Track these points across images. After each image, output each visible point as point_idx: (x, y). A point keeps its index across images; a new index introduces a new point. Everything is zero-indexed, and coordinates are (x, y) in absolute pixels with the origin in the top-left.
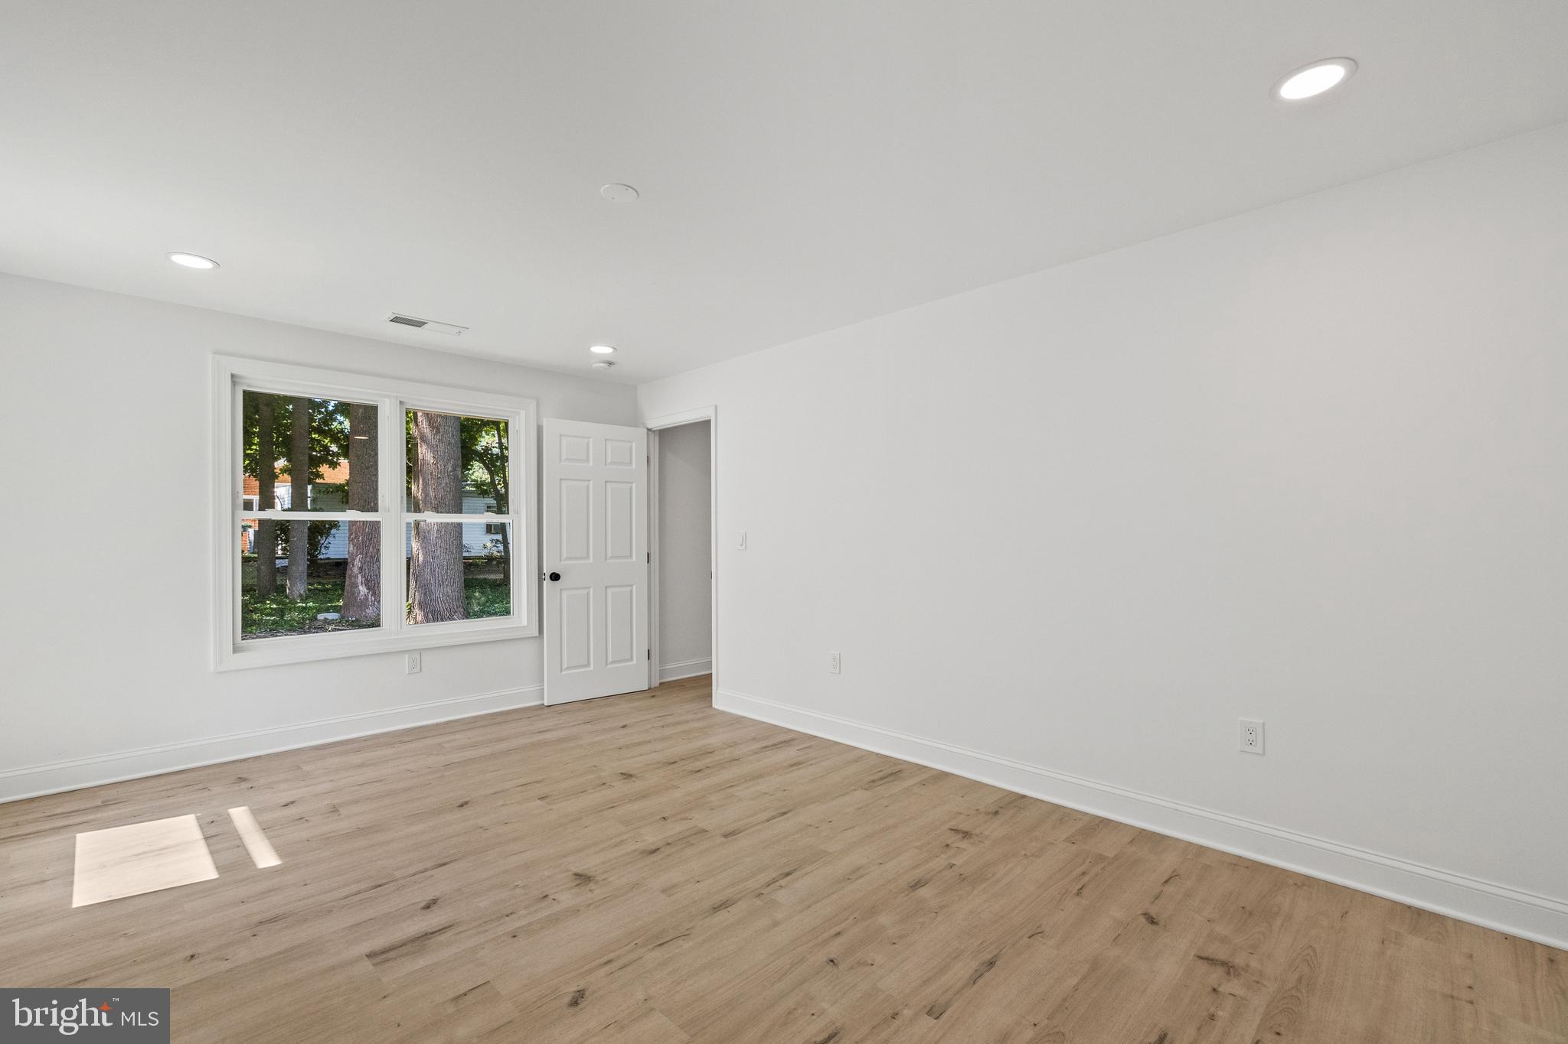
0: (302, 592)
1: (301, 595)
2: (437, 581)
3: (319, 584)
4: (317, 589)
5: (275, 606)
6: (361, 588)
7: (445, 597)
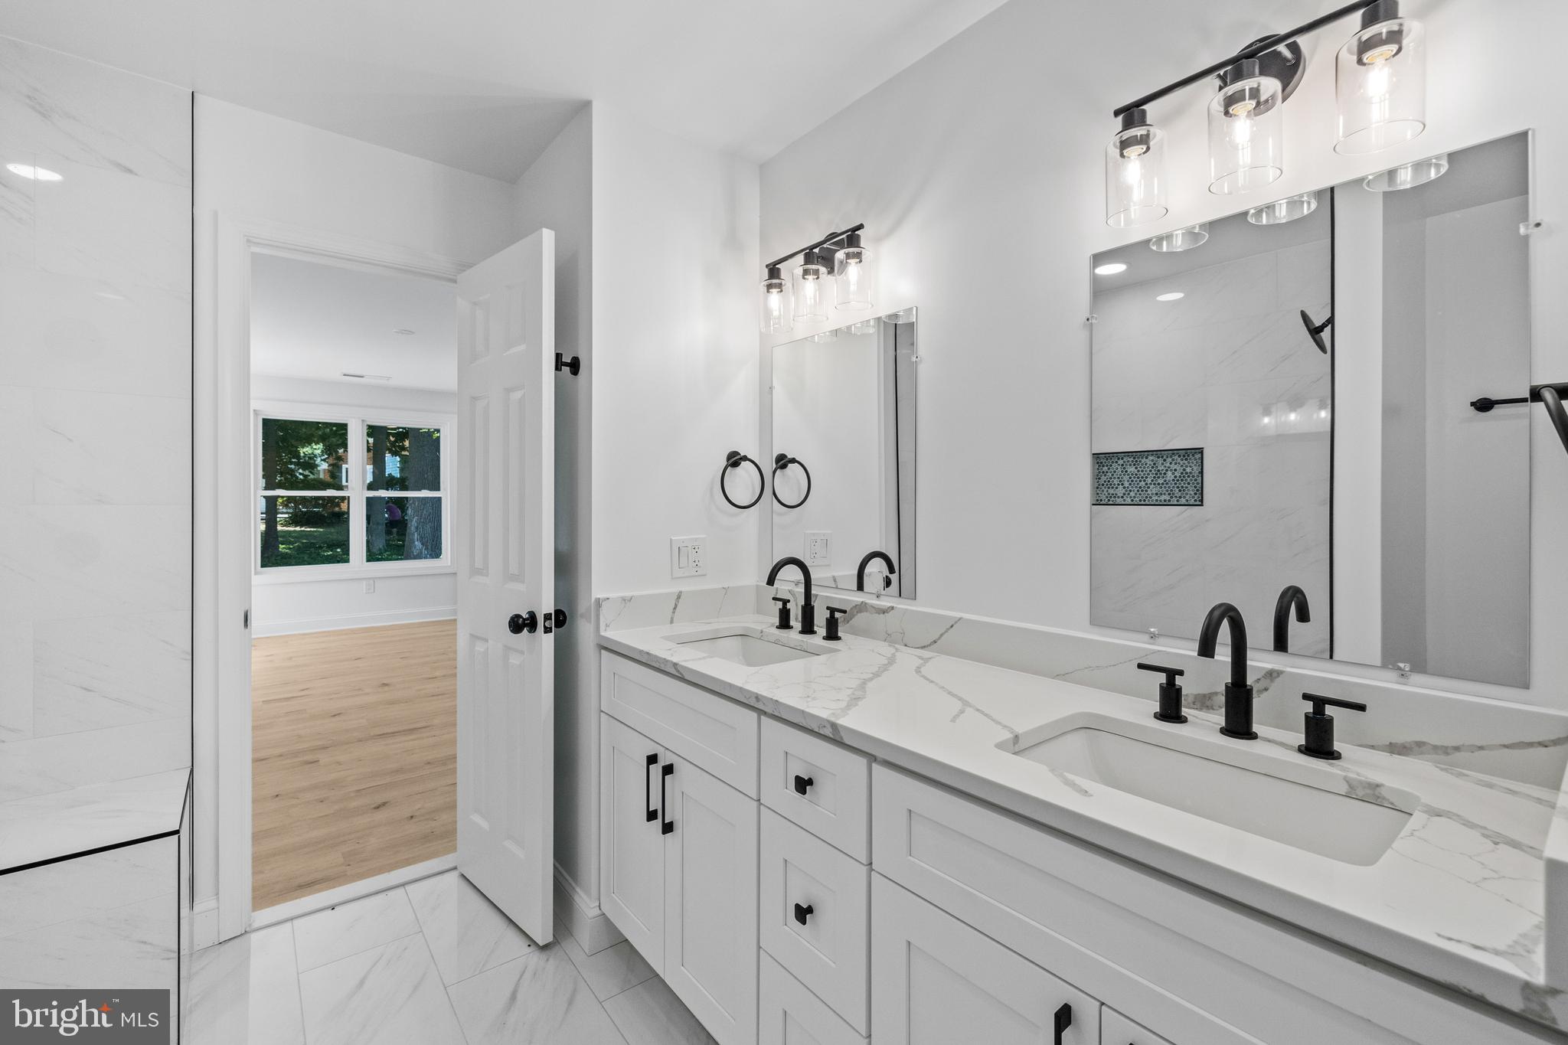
0: (381, 546)
1: (380, 549)
6: (416, 543)
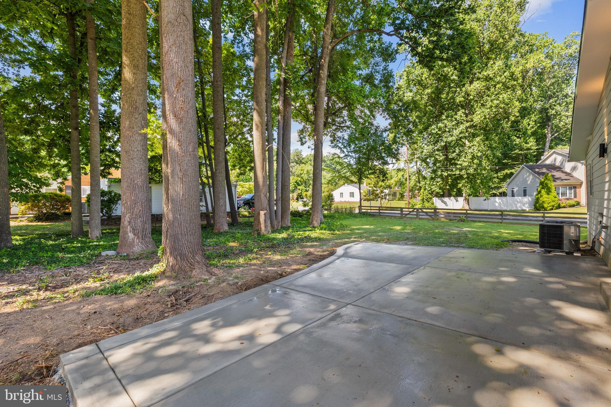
2: (183, 232)
3: (109, 229)
4: (108, 233)
5: (79, 245)
7: (189, 244)
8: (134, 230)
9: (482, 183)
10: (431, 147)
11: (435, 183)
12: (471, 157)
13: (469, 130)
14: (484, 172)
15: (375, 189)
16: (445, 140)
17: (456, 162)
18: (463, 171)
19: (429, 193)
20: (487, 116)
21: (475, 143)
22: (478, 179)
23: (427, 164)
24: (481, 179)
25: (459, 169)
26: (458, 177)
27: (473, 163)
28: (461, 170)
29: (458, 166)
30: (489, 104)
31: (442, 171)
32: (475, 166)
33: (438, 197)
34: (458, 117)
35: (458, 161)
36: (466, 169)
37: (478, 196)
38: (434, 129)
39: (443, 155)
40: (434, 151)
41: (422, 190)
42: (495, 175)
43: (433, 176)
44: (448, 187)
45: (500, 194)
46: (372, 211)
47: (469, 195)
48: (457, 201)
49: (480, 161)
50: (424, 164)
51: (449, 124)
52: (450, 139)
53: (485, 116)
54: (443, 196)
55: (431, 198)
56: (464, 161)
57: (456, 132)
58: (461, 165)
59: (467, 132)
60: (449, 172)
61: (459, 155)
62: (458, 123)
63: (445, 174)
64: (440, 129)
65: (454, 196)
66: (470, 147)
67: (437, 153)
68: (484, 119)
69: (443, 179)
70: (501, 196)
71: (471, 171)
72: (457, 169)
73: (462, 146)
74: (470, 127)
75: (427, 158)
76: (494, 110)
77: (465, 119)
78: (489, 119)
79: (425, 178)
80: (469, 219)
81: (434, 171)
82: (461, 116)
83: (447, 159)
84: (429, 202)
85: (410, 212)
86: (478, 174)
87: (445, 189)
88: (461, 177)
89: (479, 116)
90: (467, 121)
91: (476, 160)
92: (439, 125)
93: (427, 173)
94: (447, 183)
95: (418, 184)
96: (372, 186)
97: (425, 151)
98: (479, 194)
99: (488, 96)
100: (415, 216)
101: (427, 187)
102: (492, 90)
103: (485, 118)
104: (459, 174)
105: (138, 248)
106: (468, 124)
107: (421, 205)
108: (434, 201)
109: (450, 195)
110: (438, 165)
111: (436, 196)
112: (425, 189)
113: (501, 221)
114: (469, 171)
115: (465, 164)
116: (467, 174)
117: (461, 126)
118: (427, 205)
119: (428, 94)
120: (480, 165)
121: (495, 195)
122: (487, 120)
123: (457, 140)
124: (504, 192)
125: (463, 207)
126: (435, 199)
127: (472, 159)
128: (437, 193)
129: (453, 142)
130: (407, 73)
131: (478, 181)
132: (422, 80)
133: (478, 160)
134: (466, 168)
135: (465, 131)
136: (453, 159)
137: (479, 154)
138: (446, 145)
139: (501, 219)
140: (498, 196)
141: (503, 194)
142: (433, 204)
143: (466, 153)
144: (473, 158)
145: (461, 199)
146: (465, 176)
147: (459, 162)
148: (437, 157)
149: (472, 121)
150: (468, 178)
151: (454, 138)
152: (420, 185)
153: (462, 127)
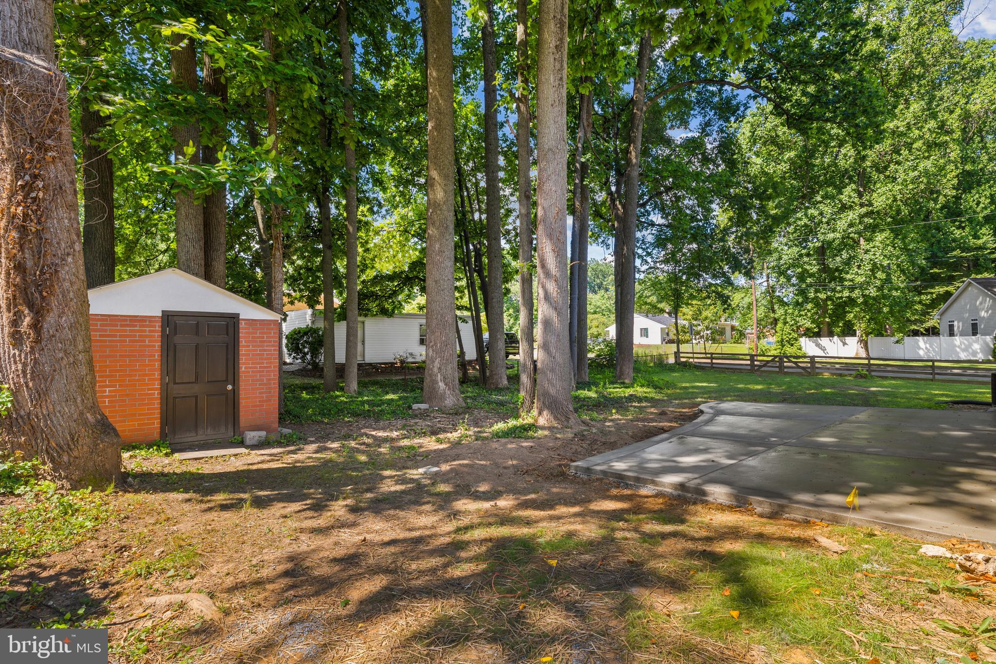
8: (445, 379)
9: (891, 312)
10: (795, 250)
11: (803, 313)
12: (870, 266)
13: (866, 220)
14: (894, 293)
15: (695, 322)
16: (821, 238)
17: (843, 275)
18: (856, 292)
19: (793, 330)
20: (899, 197)
21: (877, 244)
22: (885, 306)
23: (789, 279)
24: (891, 306)
25: (849, 288)
26: (845, 302)
27: (875, 278)
28: (852, 289)
29: (846, 283)
30: (901, 176)
31: (816, 291)
32: (878, 283)
33: (810, 337)
34: (844, 198)
35: (847, 273)
36: (861, 288)
37: (882, 336)
38: (800, 219)
39: (818, 264)
40: (801, 256)
41: (780, 325)
42: (917, 299)
43: (800, 300)
44: (827, 320)
45: (927, 330)
46: (696, 360)
47: (867, 334)
48: (845, 344)
49: (888, 275)
50: (782, 280)
51: (828, 210)
52: (831, 236)
53: (894, 196)
54: (818, 335)
55: (796, 339)
56: (857, 274)
57: (842, 224)
58: (852, 280)
59: (860, 223)
60: (829, 293)
61: (848, 263)
62: (844, 208)
63: (822, 296)
64: (812, 218)
65: (839, 336)
66: (867, 252)
67: (806, 259)
68: (893, 201)
69: (817, 305)
70: (928, 335)
71: (873, 292)
72: (844, 288)
73: (852, 247)
74: (868, 214)
75: (788, 269)
76: (911, 187)
77: (856, 200)
78: (902, 201)
79: (783, 303)
80: (873, 373)
81: (802, 292)
82: (850, 197)
83: (825, 269)
84: (792, 345)
85: (768, 362)
86: (884, 297)
87: (822, 323)
88: (852, 301)
89: (884, 197)
90: (862, 205)
91: (880, 273)
92: (810, 212)
93: (788, 294)
94: (825, 311)
95: (772, 315)
96: (689, 317)
97: (785, 257)
98: (886, 331)
99: (898, 163)
100: (777, 370)
101: (788, 320)
102: (905, 152)
103: (895, 200)
104: (849, 297)
105: (450, 401)
106: (864, 210)
107: (778, 351)
108: (803, 345)
109: (831, 334)
110: (809, 280)
111: (805, 335)
112: (785, 323)
113: (931, 377)
114: (867, 292)
115: (860, 279)
116: (863, 296)
117: (851, 213)
118: (789, 350)
119: (790, 159)
120: (888, 280)
121: (916, 333)
122: (899, 203)
123: (843, 238)
124: (934, 328)
125: (857, 354)
126: (803, 341)
127: (872, 270)
128: (808, 329)
129: (837, 242)
130: (752, 125)
131: (886, 310)
132: (777, 136)
133: (883, 272)
134: (861, 286)
135: (858, 221)
136: (837, 269)
137: (885, 263)
138: (822, 247)
139: (931, 374)
140: (923, 335)
141: (933, 332)
142: (800, 349)
143: (862, 260)
144: (875, 268)
145: (852, 341)
146: (860, 300)
147: (848, 276)
148: (808, 267)
149: (871, 205)
150: (865, 303)
151: (838, 235)
152: (776, 316)
153: (852, 215)
